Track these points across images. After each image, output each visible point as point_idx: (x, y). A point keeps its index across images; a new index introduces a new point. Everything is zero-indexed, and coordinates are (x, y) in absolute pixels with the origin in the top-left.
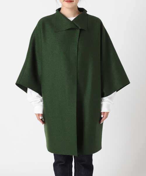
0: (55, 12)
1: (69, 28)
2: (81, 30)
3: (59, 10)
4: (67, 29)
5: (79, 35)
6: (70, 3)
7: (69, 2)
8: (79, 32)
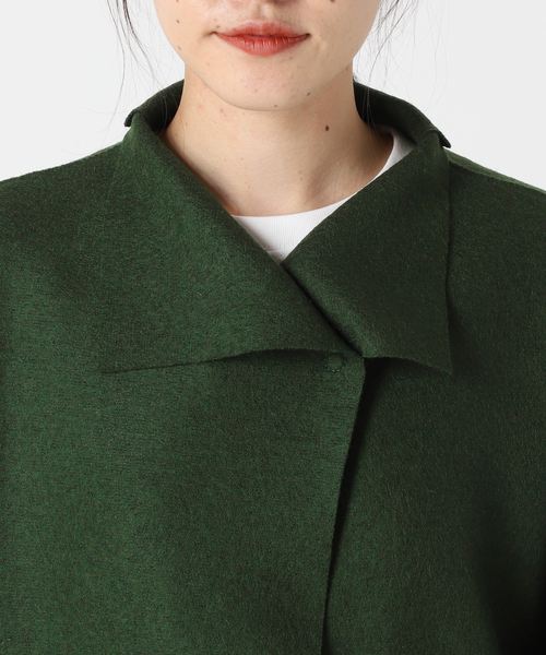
0: (113, 133)
1: (251, 345)
2: (377, 371)
3: (159, 114)
4: (226, 352)
5: (351, 420)
6: (276, 59)
7: (268, 45)
8: (356, 397)
